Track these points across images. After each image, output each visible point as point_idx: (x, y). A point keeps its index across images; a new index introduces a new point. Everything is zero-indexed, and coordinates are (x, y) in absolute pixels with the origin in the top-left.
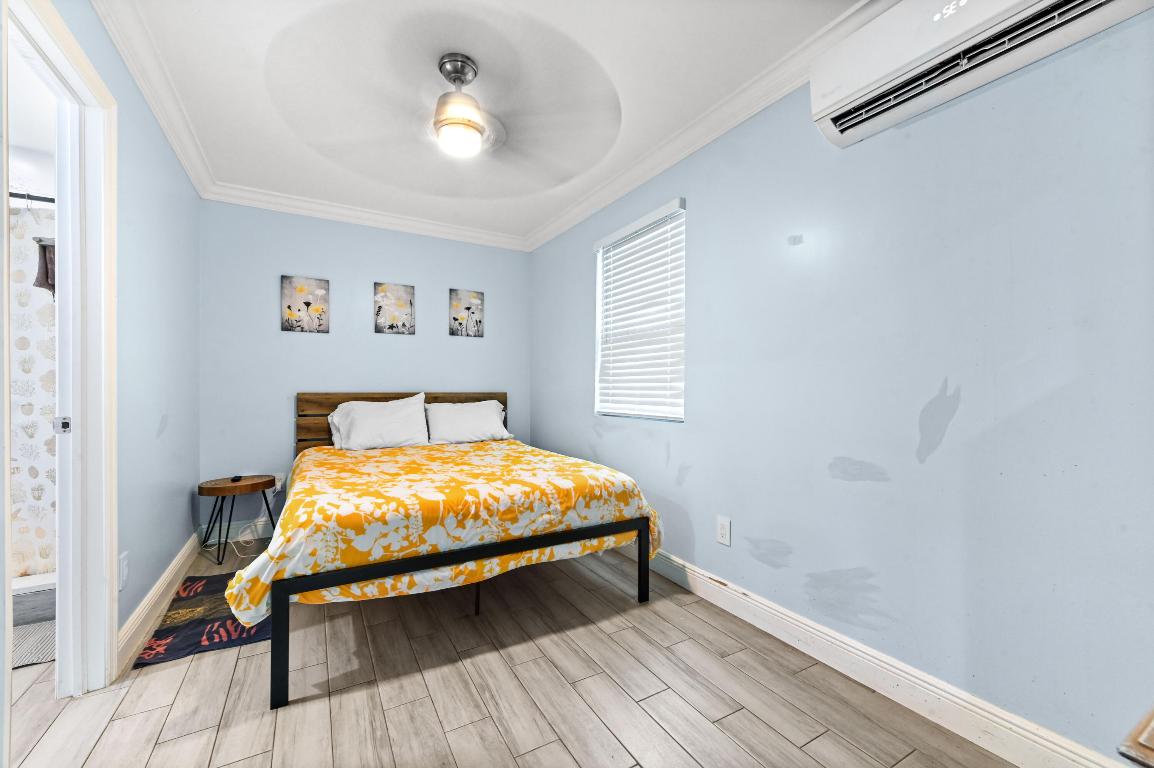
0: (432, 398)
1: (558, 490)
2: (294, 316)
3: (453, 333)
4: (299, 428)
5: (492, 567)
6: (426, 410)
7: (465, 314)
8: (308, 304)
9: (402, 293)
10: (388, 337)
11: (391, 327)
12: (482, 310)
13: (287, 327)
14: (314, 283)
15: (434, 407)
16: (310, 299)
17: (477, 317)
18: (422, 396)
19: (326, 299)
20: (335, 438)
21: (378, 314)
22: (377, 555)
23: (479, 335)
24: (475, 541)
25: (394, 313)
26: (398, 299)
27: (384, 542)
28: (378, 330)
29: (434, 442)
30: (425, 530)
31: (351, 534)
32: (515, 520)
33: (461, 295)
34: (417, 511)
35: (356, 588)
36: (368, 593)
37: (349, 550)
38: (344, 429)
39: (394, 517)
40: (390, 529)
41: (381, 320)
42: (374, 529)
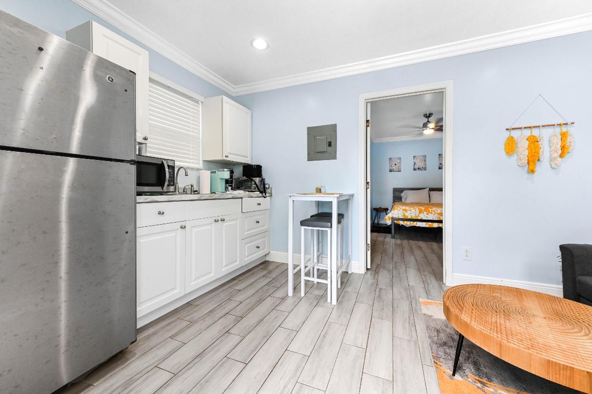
0: (431, 190)
2: (392, 168)
4: (394, 197)
6: (429, 194)
8: (395, 165)
9: (422, 158)
10: (418, 171)
11: (419, 168)
13: (391, 171)
14: (397, 159)
15: (432, 193)
16: (396, 163)
18: (428, 189)
19: (400, 163)
20: (403, 200)
21: (414, 165)
22: (409, 217)
24: (431, 219)
25: (420, 164)
26: (421, 160)
27: (411, 215)
28: (414, 169)
29: (431, 203)
30: (420, 214)
31: (405, 212)
34: (417, 210)
35: (405, 222)
36: (408, 224)
37: (404, 215)
38: (405, 197)
39: (413, 211)
40: (412, 213)
41: (416, 167)
42: (409, 212)
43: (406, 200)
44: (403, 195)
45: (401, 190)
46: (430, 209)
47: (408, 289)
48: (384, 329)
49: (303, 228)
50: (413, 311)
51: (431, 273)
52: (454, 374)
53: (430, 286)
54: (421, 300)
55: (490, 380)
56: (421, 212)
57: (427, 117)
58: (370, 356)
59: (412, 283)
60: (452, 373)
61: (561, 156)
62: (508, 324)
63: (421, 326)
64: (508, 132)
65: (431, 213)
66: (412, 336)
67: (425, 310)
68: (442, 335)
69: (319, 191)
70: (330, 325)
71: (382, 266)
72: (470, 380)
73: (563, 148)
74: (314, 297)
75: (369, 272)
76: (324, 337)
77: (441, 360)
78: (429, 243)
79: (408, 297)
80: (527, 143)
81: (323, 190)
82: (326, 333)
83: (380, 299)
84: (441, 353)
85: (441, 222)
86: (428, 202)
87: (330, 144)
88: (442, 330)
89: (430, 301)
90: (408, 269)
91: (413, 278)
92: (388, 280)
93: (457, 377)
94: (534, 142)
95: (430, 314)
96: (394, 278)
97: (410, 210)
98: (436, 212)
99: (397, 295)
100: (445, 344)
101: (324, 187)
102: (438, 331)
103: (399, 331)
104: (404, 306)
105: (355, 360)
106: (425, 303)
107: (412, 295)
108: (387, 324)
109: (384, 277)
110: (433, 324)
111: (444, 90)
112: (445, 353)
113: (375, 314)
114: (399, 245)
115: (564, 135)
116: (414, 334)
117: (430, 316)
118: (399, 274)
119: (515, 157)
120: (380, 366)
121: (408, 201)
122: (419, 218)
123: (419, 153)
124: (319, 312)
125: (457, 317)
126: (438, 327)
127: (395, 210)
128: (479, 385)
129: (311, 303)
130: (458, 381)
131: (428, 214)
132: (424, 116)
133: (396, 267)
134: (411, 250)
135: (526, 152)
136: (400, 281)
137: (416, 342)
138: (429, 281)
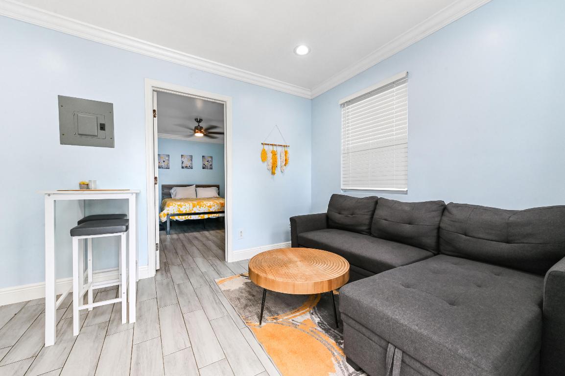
0: (197, 186)
1: (220, 203)
2: (161, 164)
3: (203, 168)
4: (163, 194)
5: (206, 216)
6: (196, 189)
7: (207, 163)
8: (164, 161)
9: (189, 157)
10: (185, 170)
11: (186, 167)
12: (212, 162)
13: (160, 167)
14: (165, 156)
15: (198, 189)
16: (165, 160)
17: (210, 163)
18: (195, 185)
19: (169, 160)
20: (172, 196)
21: (182, 163)
22: (184, 212)
23: (211, 169)
24: (203, 211)
25: (187, 163)
26: (188, 159)
27: (186, 210)
28: (183, 168)
29: (199, 198)
30: (193, 208)
31: (180, 207)
32: (211, 208)
33: (206, 158)
34: (191, 204)
35: (181, 217)
36: (182, 218)
37: (179, 210)
38: (174, 193)
39: (187, 205)
40: (186, 207)
41: (183, 165)
42: (184, 207)
43: (175, 196)
44: (172, 191)
45: (170, 187)
46: (202, 203)
47: (203, 275)
48: (198, 320)
49: (76, 239)
50: (214, 291)
51: (215, 257)
52: (260, 324)
53: (218, 267)
54: (216, 280)
55: (278, 314)
56: (194, 206)
57: (197, 121)
58: (198, 350)
59: (203, 270)
60: (259, 323)
61: (285, 165)
62: (290, 271)
63: (225, 302)
64: (262, 146)
65: (203, 206)
66: (223, 313)
67: (224, 287)
68: (242, 300)
69: (85, 187)
70: (138, 347)
71: (170, 263)
72: (270, 321)
73: (286, 160)
74: (97, 327)
75: (159, 273)
76: (137, 364)
77: (249, 318)
78: (201, 232)
79: (205, 282)
80: (271, 155)
81: (92, 186)
82: (138, 358)
83: (183, 294)
84: (248, 314)
85: (223, 212)
86: (195, 197)
87: (102, 127)
88: (241, 296)
89: (223, 279)
90: (194, 258)
91: (202, 264)
92: (182, 275)
93: (263, 324)
94: (274, 154)
95: (227, 289)
96: (187, 270)
97: (185, 205)
98: (206, 205)
99: (196, 285)
100: (246, 306)
101: (95, 181)
102: (239, 299)
103: (212, 314)
104: (206, 291)
105: (185, 364)
106: (220, 282)
107: (208, 280)
108: (199, 314)
109: (176, 273)
110: (233, 296)
111: (224, 103)
112: (250, 312)
113: (184, 310)
114: (177, 239)
115: (286, 152)
116: (224, 310)
117: (228, 291)
118: (190, 265)
119: (266, 163)
120: (211, 353)
121: (178, 197)
122: (193, 212)
123: (187, 153)
124: (116, 342)
125: (266, 279)
126: (237, 296)
127: (170, 207)
128: (275, 321)
129: (96, 337)
130: (264, 326)
131: (200, 208)
132: (195, 120)
133: (184, 260)
134: (190, 242)
135: (271, 161)
136: (193, 271)
137: (229, 316)
138: (215, 264)
